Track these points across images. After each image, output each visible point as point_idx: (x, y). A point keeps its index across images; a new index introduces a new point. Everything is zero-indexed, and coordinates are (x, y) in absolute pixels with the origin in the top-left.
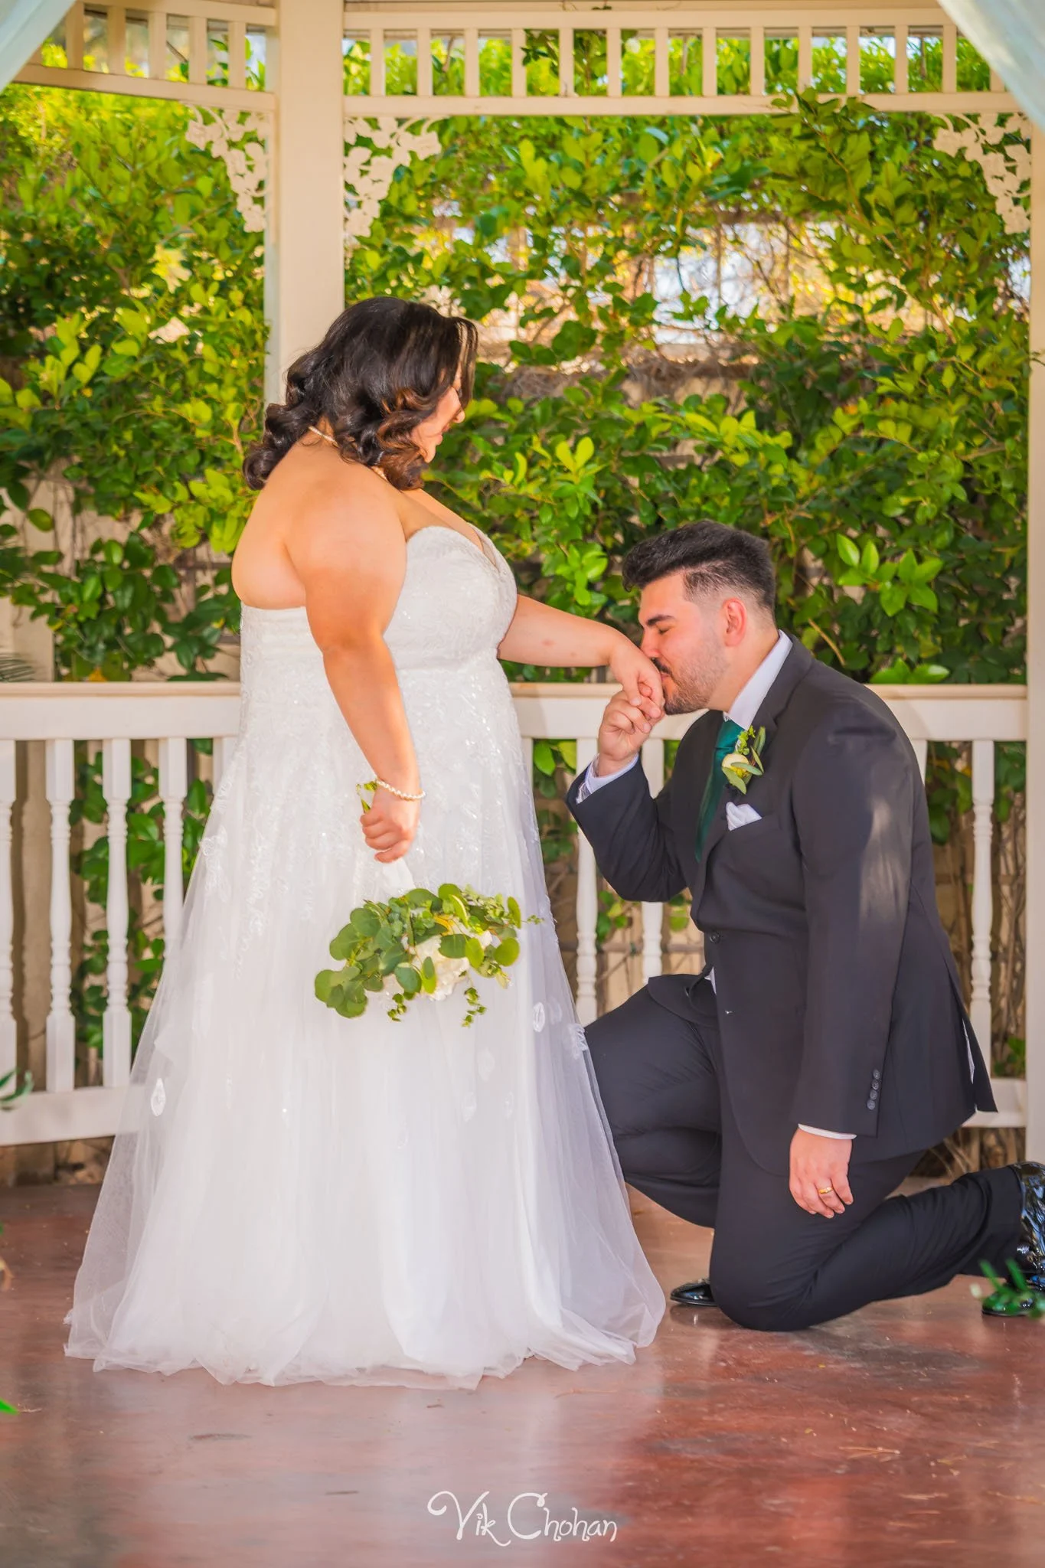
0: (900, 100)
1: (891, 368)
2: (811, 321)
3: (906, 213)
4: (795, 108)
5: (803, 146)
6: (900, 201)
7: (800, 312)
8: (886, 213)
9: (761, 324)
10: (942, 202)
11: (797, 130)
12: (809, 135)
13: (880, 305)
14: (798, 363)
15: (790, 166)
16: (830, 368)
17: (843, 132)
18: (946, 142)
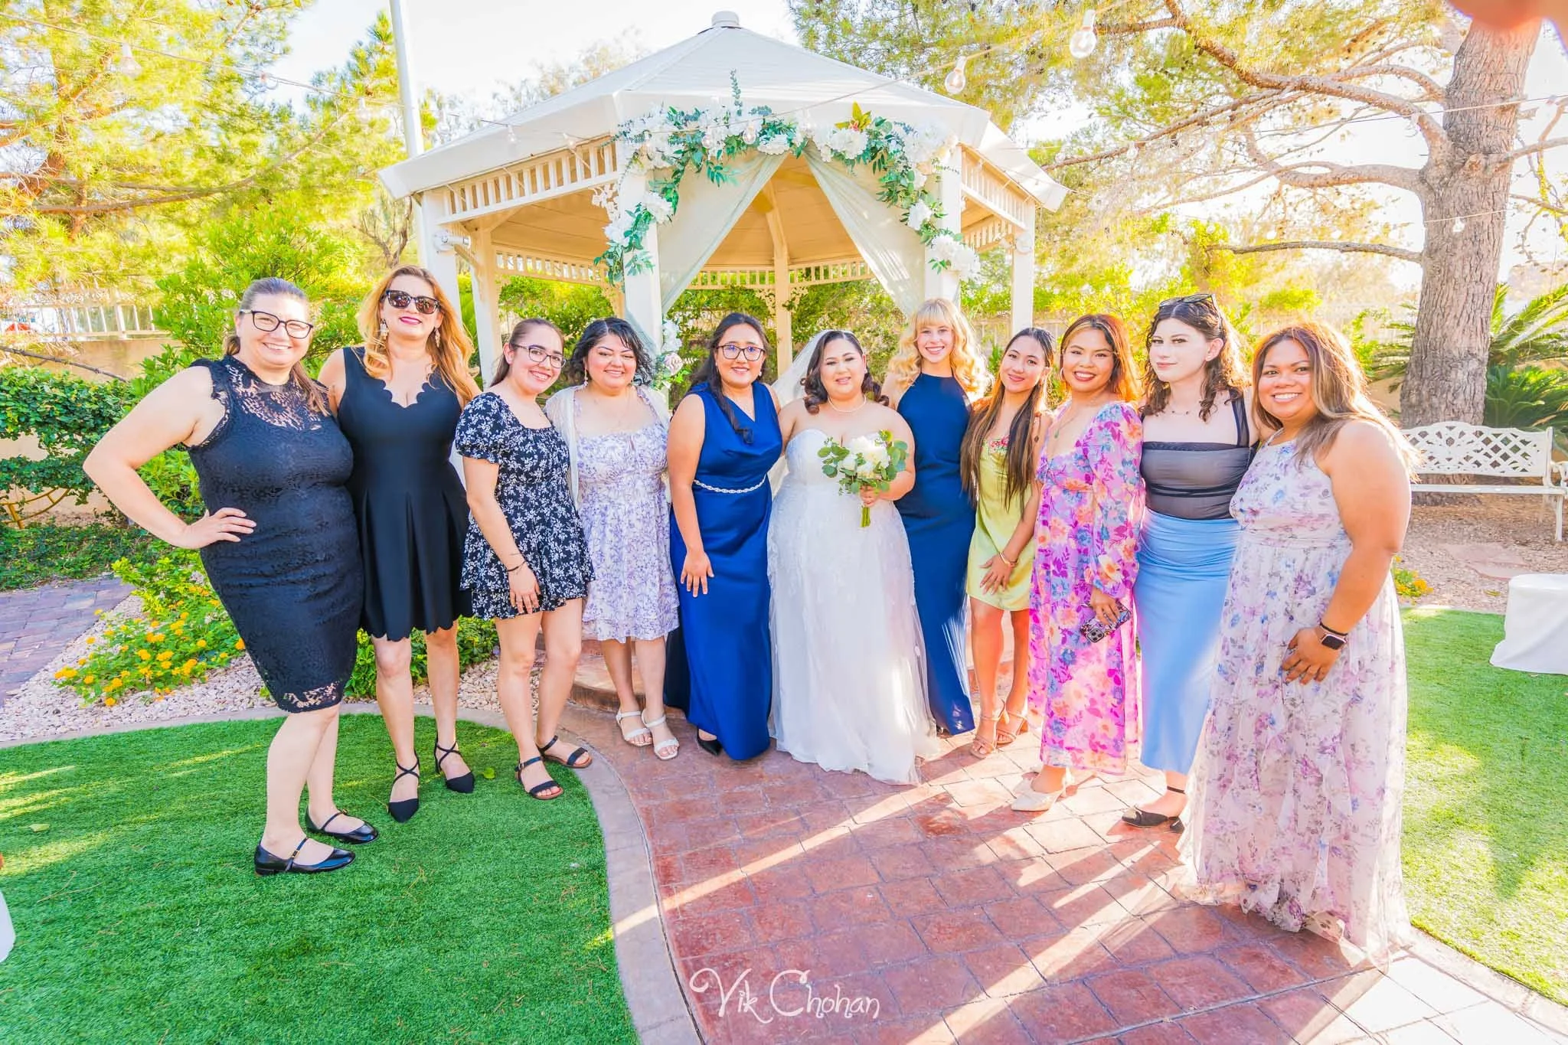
4: (729, 287)
11: (729, 292)
17: (738, 293)
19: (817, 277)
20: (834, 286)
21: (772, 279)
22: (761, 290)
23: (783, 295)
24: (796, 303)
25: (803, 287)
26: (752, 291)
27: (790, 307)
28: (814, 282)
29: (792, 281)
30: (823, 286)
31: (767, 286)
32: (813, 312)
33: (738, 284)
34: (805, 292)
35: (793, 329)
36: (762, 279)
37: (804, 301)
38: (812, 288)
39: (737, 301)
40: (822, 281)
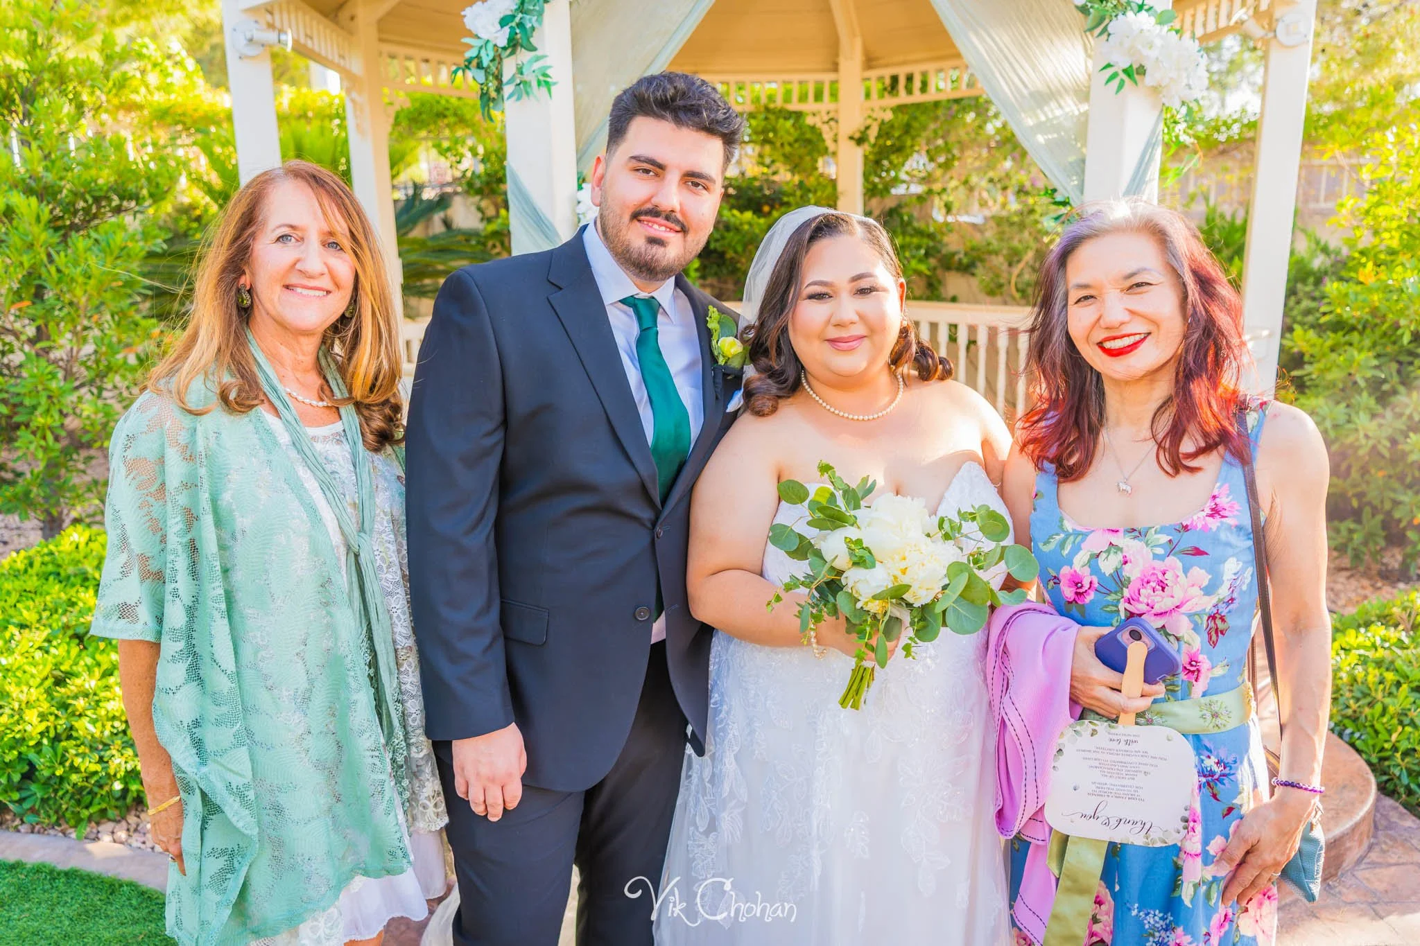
0: (794, 106)
1: (789, 195)
2: (755, 179)
3: (796, 145)
4: (762, 109)
5: (763, 123)
6: (796, 141)
7: (749, 174)
8: (790, 144)
9: (736, 179)
10: (809, 141)
11: (762, 116)
12: (766, 119)
13: (775, 173)
14: (750, 193)
15: (760, 129)
16: (759, 195)
17: (777, 118)
18: (809, 121)
19: (909, 91)
20: (936, 104)
21: (834, 95)
22: (815, 113)
23: (851, 121)
24: (873, 134)
25: (883, 109)
26: (798, 115)
27: (860, 141)
28: (903, 98)
29: (868, 95)
30: (918, 106)
31: (826, 104)
32: (899, 149)
33: (779, 103)
34: (889, 116)
35: (866, 176)
36: (818, 96)
37: (885, 130)
38: (900, 109)
39: (775, 130)
40: (917, 97)
